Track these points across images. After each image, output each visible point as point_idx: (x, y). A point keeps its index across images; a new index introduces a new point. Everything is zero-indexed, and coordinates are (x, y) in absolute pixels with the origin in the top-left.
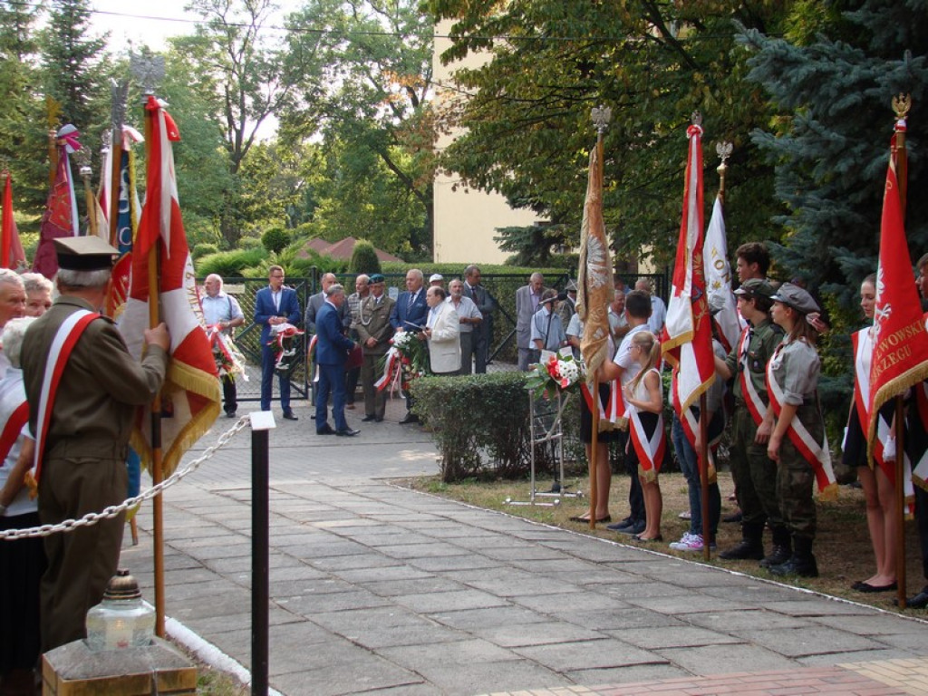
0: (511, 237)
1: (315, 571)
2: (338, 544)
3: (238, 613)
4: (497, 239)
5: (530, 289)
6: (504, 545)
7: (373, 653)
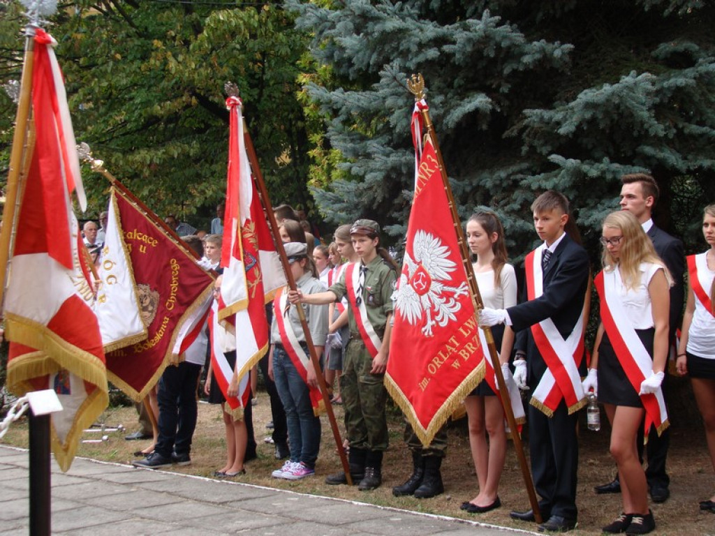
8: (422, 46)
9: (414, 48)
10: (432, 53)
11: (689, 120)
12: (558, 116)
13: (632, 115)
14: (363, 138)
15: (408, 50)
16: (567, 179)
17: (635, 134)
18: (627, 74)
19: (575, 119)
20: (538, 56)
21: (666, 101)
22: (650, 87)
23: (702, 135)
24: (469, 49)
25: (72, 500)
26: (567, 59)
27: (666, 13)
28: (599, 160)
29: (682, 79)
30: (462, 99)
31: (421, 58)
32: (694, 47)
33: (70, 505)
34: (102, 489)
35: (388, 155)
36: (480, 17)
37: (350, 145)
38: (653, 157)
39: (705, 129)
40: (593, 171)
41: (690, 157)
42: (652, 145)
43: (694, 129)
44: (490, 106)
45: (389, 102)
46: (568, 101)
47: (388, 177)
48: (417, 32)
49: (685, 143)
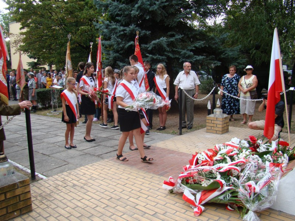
0: (30, 64)
1: (18, 135)
2: (20, 128)
3: (7, 148)
4: (27, 64)
5: (40, 73)
6: (56, 124)
7: (49, 156)
8: (120, 31)
9: (118, 32)
10: (122, 33)
11: (174, 48)
12: (148, 46)
13: (163, 46)
14: (109, 51)
15: (117, 32)
16: (150, 59)
17: (163, 50)
19: (151, 47)
20: (144, 34)
21: (169, 43)
22: (166, 40)
23: (177, 51)
24: (130, 32)
25: (49, 126)
26: (150, 34)
27: (169, 26)
28: (156, 55)
29: (172, 39)
30: (128, 42)
31: (120, 34)
32: (175, 33)
33: (48, 127)
34: (55, 124)
35: (114, 54)
36: (132, 25)
37: (106, 52)
38: (167, 55)
39: (177, 49)
40: (155, 58)
41: (174, 55)
42: (167, 52)
43: (175, 49)
45: (113, 43)
47: (114, 59)
48: (119, 28)
49: (173, 52)
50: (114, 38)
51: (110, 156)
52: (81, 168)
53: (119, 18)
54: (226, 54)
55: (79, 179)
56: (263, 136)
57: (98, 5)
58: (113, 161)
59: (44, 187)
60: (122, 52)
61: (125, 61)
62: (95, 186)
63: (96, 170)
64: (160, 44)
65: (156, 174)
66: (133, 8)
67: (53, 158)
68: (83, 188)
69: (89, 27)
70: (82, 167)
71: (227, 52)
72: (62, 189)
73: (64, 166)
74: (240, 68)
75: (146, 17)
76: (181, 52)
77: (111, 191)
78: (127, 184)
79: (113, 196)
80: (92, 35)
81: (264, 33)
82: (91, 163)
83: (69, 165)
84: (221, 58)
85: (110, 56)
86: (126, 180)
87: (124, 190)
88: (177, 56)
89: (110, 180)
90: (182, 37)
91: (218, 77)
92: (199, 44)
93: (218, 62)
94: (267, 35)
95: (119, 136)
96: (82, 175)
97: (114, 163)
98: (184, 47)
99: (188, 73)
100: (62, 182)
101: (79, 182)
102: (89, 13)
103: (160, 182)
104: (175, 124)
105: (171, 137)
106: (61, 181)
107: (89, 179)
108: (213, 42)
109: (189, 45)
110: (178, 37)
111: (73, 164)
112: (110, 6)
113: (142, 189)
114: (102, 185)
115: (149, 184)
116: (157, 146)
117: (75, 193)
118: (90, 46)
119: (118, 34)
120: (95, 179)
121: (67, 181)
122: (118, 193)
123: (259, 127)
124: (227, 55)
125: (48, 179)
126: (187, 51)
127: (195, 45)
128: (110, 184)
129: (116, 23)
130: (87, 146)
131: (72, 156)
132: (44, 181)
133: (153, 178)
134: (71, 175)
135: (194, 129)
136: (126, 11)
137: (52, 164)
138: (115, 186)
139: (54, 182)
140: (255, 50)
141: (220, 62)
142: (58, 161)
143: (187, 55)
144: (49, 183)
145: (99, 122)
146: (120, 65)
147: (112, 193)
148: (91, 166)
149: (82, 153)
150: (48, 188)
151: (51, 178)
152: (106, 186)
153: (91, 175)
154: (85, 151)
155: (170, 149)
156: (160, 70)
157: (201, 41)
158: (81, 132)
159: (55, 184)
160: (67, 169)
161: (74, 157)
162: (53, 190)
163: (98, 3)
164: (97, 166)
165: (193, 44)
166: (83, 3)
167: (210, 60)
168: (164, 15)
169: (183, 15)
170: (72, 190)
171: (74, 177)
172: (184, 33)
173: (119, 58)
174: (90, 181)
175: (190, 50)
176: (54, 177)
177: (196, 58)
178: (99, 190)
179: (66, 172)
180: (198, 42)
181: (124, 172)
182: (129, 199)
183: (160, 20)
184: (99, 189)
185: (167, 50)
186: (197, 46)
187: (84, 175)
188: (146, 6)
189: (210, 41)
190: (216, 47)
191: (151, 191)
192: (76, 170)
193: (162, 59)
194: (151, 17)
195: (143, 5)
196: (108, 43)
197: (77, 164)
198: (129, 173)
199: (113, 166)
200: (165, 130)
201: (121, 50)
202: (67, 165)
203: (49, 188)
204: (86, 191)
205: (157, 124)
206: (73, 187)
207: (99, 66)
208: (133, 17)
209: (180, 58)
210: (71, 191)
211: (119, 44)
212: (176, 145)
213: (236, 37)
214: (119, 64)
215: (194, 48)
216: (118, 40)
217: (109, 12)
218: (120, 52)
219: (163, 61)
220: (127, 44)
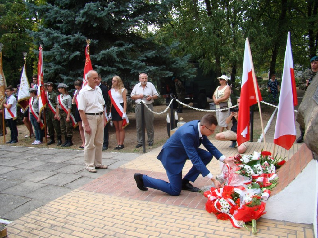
7: (1, 193)
8: (63, 40)
9: (61, 41)
10: (66, 42)
11: (124, 58)
12: (96, 57)
13: (112, 57)
15: (60, 41)
16: (99, 71)
17: (113, 60)
18: (112, 47)
19: (100, 57)
21: (119, 53)
23: (126, 61)
24: (74, 41)
26: (97, 43)
27: (117, 35)
28: (106, 67)
29: (122, 49)
30: (73, 53)
31: (63, 43)
32: (124, 42)
35: (55, 66)
36: (77, 34)
38: (117, 66)
39: (127, 60)
40: (105, 69)
41: (124, 66)
42: (117, 63)
43: (125, 60)
44: (80, 54)
45: (56, 53)
46: (97, 53)
47: (55, 72)
48: (62, 37)
49: (123, 63)
50: (57, 48)
51: (78, 185)
52: (50, 203)
53: (60, 24)
54: (177, 63)
55: (55, 217)
56: (230, 146)
57: (33, 10)
58: (85, 190)
59: (14, 235)
60: (65, 63)
61: (69, 73)
62: (79, 223)
63: (70, 204)
64: (109, 54)
65: (142, 200)
66: (77, 14)
67: (8, 195)
68: (65, 228)
69: (13, 35)
70: (52, 202)
71: (178, 61)
72: (39, 233)
73: (27, 203)
74: (192, 78)
75: (93, 25)
76: (132, 62)
77: (101, 227)
78: (114, 215)
79: (106, 232)
80: (17, 44)
81: (213, 42)
82: (60, 196)
83: (32, 201)
84: (172, 68)
85: (51, 68)
86: (112, 210)
87: (115, 224)
88: (128, 67)
89: (93, 214)
90: (132, 47)
91: (163, 88)
92: (150, 53)
93: (170, 72)
94: (216, 43)
95: (76, 160)
96: (56, 212)
97: (86, 192)
98: (134, 57)
99: (144, 86)
100: (35, 224)
101: (56, 221)
102: (13, 18)
103: (151, 208)
104: (132, 141)
105: (136, 156)
106: (33, 223)
107: (67, 216)
108: (164, 51)
109: (140, 55)
110: (129, 46)
111: (37, 200)
112: (50, 11)
113: (135, 220)
114: (86, 220)
115: (140, 212)
116: (126, 168)
117: (58, 235)
118: (24, 57)
119: (61, 44)
120: (74, 215)
121: (41, 222)
122: (111, 228)
123: (227, 138)
124: (178, 65)
125: (14, 224)
126: (138, 61)
127: (147, 55)
128: (95, 219)
129: (56, 31)
130: (44, 176)
131: (31, 189)
132: (10, 227)
133: (141, 204)
134: (42, 214)
135: (156, 145)
136: (69, 17)
137: (9, 202)
138: (102, 220)
139: (25, 226)
140: (203, 58)
141: (172, 73)
142: (16, 198)
143: (139, 66)
144: (19, 228)
145: (43, 145)
146: (64, 79)
147: (102, 228)
148: (61, 199)
149: (42, 185)
150: (19, 234)
151: (17, 221)
152: (92, 221)
153: (68, 211)
154: (44, 182)
155: (142, 170)
156: (115, 83)
157: (152, 51)
158: (27, 159)
159: (27, 228)
160: (33, 207)
161: (35, 191)
162: (28, 236)
163: (32, 6)
164: (69, 198)
165: (144, 54)
166: (4, 6)
167: (161, 70)
168: (110, 22)
169: (133, 23)
170: (52, 232)
171: (47, 216)
172: (132, 42)
173: (61, 70)
174: (69, 218)
175: (141, 60)
176: (21, 219)
177: (148, 68)
178: (86, 228)
179: (34, 210)
180: (148, 51)
181: (105, 202)
182: (126, 233)
183: (108, 28)
184: (85, 226)
185: (118, 61)
186: (149, 55)
187: (58, 212)
188: (93, 12)
189: (160, 51)
190: (166, 57)
191: (146, 219)
192: (45, 207)
193: (112, 70)
194: (99, 25)
195: (90, 11)
196: (47, 53)
197: (43, 199)
198: (111, 202)
199: (88, 196)
200: (124, 149)
201: (64, 62)
202: (30, 202)
203: (21, 234)
204: (70, 231)
205: (112, 143)
206: (53, 229)
207: (42, 81)
208: (78, 24)
209: (131, 70)
210: (52, 235)
211: (62, 54)
212: (147, 165)
213: (182, 46)
214: (62, 77)
215: (145, 58)
216: (61, 50)
217: (46, 17)
218: (62, 64)
219: (113, 73)
220: (72, 54)
